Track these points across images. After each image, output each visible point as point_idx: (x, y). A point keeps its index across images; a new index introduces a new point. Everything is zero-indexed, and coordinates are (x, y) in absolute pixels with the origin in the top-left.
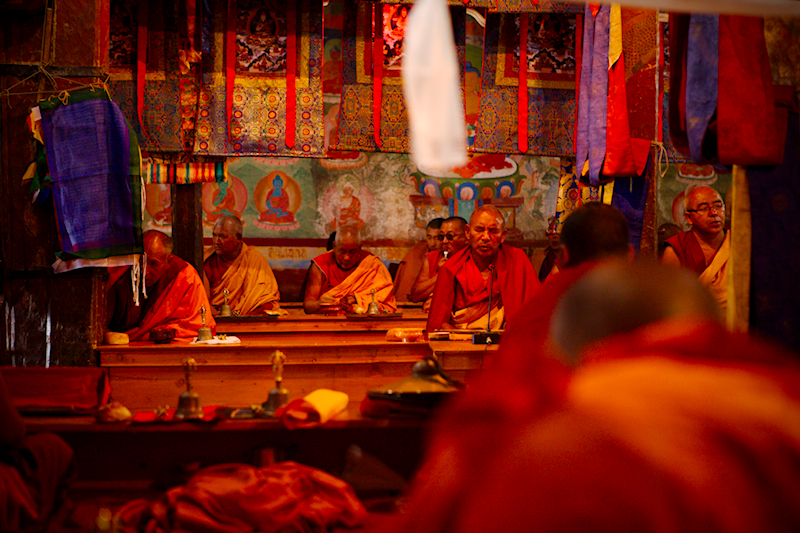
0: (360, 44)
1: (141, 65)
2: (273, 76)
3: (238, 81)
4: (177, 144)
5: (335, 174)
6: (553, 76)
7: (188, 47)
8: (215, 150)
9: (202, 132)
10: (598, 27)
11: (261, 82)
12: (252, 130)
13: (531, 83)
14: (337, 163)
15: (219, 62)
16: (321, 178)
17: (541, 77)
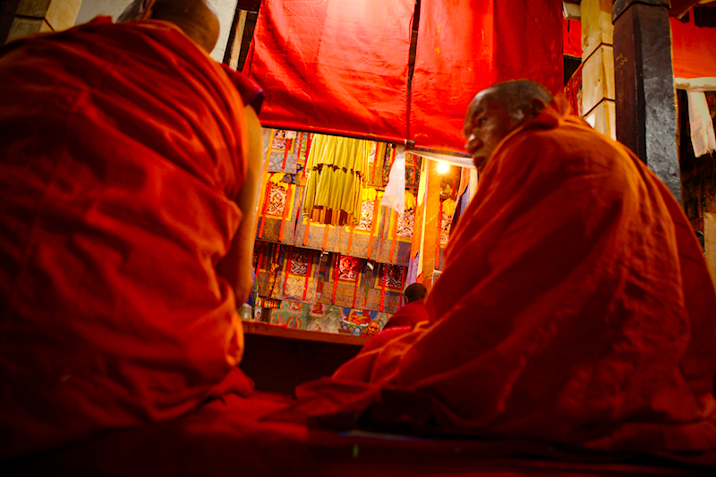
0: (332, 269)
1: (259, 266)
2: (301, 275)
3: (290, 276)
4: (266, 294)
5: (314, 319)
6: (393, 288)
7: (274, 262)
8: (278, 297)
9: (274, 290)
10: (414, 264)
11: (297, 277)
12: (292, 292)
13: (386, 289)
14: (315, 315)
15: (284, 269)
16: (309, 319)
17: (390, 287)
